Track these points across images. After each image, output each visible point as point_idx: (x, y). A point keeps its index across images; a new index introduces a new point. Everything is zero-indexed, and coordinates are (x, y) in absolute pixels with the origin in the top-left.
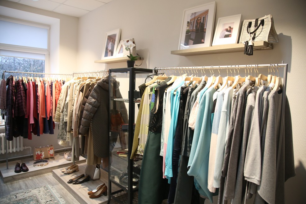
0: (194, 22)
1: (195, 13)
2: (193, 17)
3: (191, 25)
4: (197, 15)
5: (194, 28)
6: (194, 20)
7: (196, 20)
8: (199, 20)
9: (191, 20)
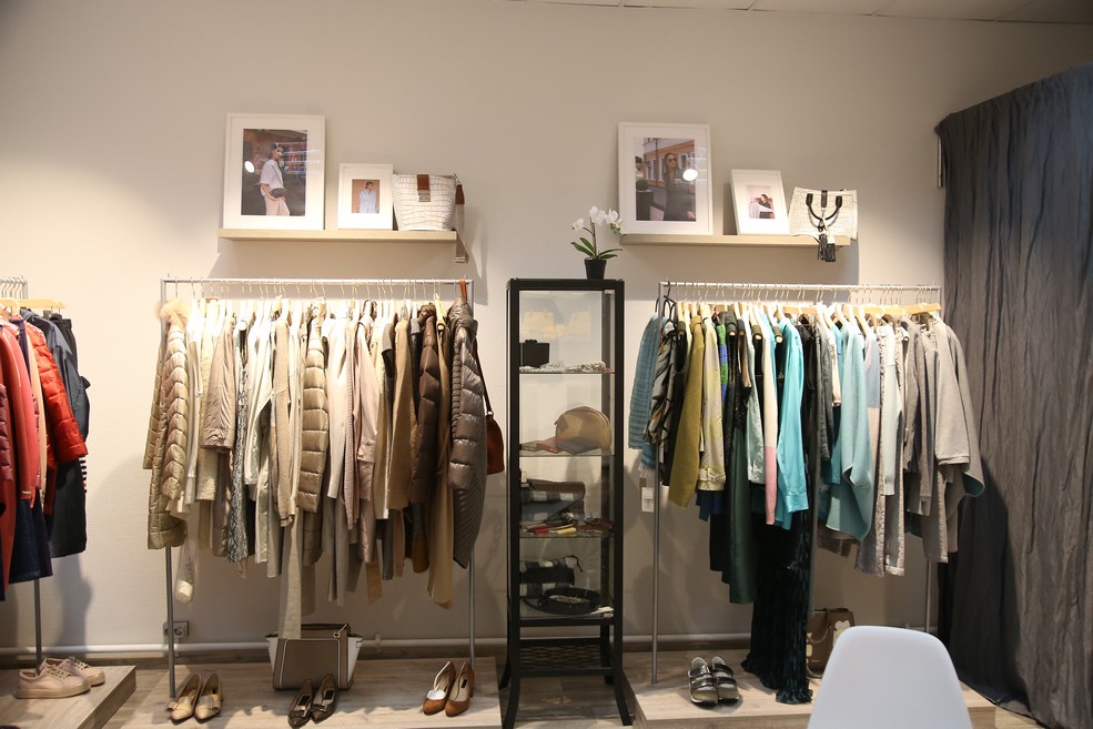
0: (656, 163)
1: (656, 140)
2: (652, 148)
3: (650, 168)
4: (660, 146)
5: (661, 179)
6: (657, 158)
7: (661, 157)
8: (670, 160)
9: (645, 155)
